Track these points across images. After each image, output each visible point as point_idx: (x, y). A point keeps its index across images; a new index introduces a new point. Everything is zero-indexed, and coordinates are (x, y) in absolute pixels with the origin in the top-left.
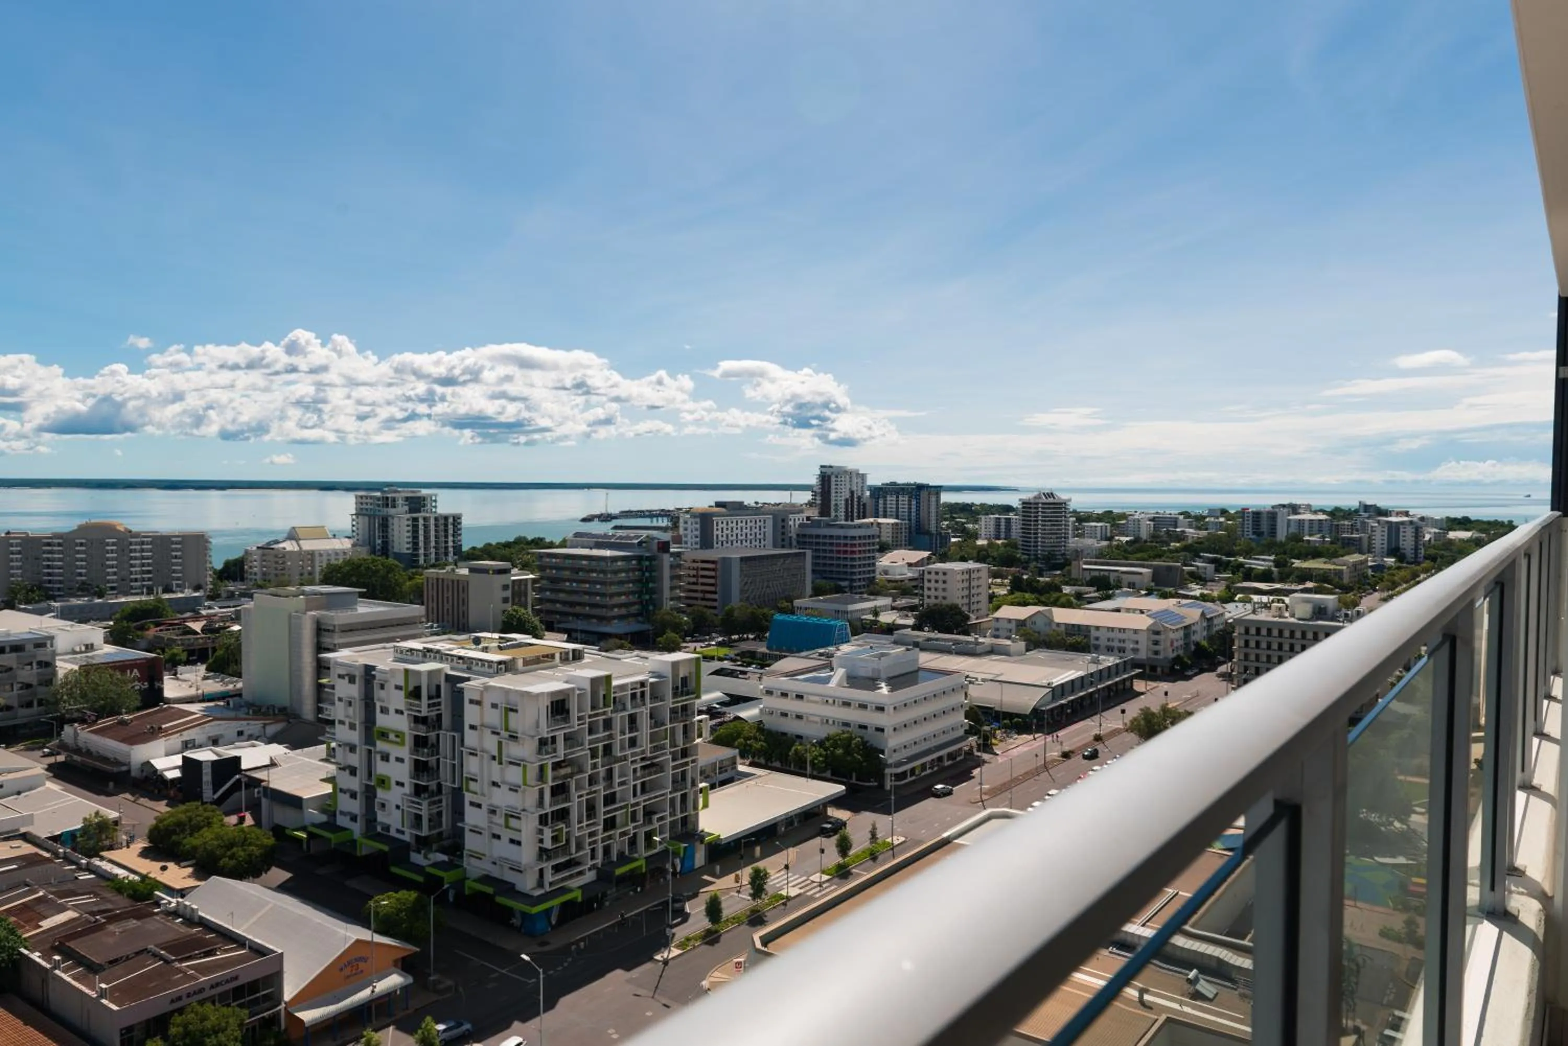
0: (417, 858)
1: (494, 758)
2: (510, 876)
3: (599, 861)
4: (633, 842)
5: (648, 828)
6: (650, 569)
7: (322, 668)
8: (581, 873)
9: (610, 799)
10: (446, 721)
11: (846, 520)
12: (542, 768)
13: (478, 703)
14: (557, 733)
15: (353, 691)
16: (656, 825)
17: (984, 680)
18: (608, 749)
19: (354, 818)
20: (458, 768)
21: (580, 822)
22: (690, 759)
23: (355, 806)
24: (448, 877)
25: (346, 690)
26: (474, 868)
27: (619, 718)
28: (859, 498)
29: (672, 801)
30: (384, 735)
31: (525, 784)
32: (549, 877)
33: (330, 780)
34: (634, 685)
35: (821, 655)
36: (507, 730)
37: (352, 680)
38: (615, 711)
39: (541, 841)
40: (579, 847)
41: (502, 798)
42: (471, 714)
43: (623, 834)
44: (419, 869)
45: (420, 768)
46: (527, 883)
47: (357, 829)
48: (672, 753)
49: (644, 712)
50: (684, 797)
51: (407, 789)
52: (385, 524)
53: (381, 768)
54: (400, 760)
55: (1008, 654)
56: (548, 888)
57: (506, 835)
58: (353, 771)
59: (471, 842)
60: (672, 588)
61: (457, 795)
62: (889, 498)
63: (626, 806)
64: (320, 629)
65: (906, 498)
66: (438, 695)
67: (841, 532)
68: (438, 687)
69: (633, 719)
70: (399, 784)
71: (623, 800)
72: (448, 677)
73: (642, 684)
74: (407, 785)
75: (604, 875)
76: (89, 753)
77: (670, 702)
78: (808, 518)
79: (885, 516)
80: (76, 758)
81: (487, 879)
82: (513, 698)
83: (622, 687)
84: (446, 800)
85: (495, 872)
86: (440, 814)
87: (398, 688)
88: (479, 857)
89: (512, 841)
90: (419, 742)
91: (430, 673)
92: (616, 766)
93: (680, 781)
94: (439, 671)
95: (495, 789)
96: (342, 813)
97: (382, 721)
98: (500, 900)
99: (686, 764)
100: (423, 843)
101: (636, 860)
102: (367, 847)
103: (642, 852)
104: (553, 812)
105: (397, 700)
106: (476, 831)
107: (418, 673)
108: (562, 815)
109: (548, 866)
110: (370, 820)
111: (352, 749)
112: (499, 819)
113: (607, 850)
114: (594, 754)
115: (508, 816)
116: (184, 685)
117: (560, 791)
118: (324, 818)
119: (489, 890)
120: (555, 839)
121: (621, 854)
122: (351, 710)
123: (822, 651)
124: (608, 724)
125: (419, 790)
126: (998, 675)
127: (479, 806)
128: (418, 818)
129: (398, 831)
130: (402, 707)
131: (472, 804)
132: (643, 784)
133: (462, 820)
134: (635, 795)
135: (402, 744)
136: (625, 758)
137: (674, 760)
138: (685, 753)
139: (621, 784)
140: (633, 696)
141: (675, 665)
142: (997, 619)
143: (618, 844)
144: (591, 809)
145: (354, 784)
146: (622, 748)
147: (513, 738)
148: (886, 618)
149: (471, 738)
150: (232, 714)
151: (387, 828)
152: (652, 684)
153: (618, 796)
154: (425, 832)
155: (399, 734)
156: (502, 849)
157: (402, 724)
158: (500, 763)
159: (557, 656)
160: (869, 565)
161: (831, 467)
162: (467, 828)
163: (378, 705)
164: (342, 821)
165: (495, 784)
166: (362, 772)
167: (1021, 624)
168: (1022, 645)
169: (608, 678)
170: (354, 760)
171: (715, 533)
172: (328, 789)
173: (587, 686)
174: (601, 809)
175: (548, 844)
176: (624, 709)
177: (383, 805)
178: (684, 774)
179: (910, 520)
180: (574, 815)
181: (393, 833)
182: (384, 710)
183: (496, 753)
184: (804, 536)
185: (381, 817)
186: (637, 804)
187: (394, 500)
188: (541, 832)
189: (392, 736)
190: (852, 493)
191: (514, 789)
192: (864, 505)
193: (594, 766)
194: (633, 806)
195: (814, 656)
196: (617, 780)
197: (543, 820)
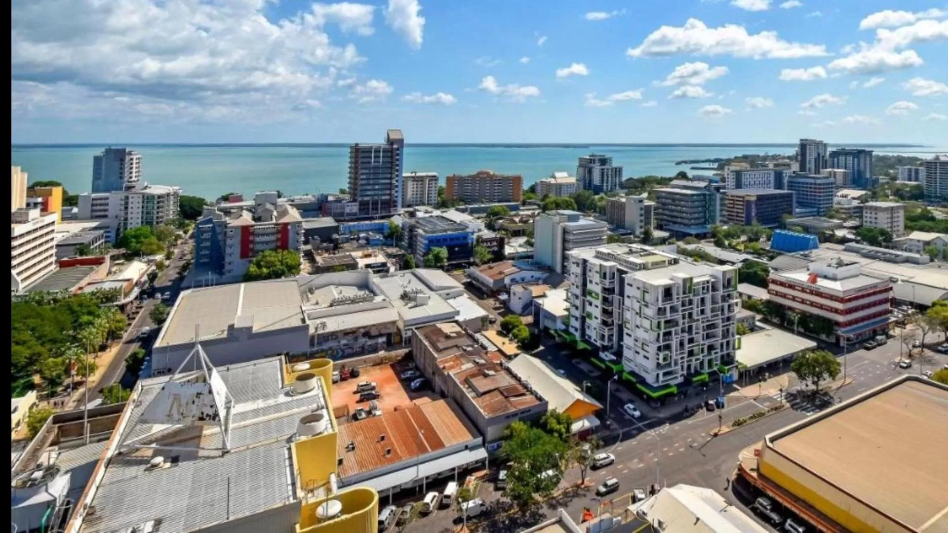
0: (602, 355)
1: (637, 313)
2: (643, 374)
3: (685, 372)
4: (702, 363)
5: (710, 357)
6: (710, 200)
7: (565, 258)
8: (676, 378)
9: (691, 341)
10: (617, 290)
11: (815, 173)
12: (659, 323)
13: (631, 285)
14: (666, 306)
15: (578, 270)
16: (713, 356)
17: (903, 281)
18: (690, 315)
19: (576, 330)
20: (621, 316)
21: (676, 351)
22: (731, 322)
23: (577, 324)
24: (615, 368)
25: (575, 270)
26: (627, 366)
27: (696, 299)
28: (823, 157)
29: (722, 345)
30: (590, 293)
31: (651, 329)
32: (661, 378)
33: (567, 310)
34: (703, 283)
35: (802, 255)
36: (644, 301)
37: (578, 265)
38: (694, 295)
39: (658, 359)
40: (676, 364)
41: (641, 334)
42: (628, 291)
43: (697, 360)
44: (602, 361)
45: (605, 312)
46: (650, 379)
47: (577, 335)
48: (722, 319)
49: (708, 297)
50: (728, 343)
51: (599, 321)
52: (590, 172)
53: (589, 309)
54: (597, 307)
55: (918, 264)
56: (661, 384)
57: (642, 353)
58: (577, 308)
59: (627, 353)
60: (721, 210)
61: (621, 329)
62: (840, 158)
63: (699, 345)
64: (565, 232)
65: (851, 158)
66: (613, 278)
67: (812, 181)
68: (614, 274)
69: (703, 300)
70: (596, 318)
71: (697, 342)
72: (619, 270)
73: (708, 282)
74: (599, 319)
75: (688, 380)
76: (478, 280)
77: (721, 292)
78: (794, 172)
79: (838, 168)
80: (474, 282)
81: (632, 373)
82: (647, 286)
83: (698, 284)
84: (615, 329)
85: (637, 370)
86: (612, 335)
87: (597, 272)
88: (630, 360)
89: (645, 357)
90: (605, 300)
91: (611, 267)
92: (694, 324)
93: (726, 334)
94: (614, 266)
95: (637, 329)
96: (572, 327)
97: (590, 286)
98: (639, 386)
99: (729, 325)
100: (605, 348)
101: (702, 374)
102: (581, 346)
103: (706, 370)
104: (664, 345)
105: (596, 278)
106: (629, 348)
107: (605, 267)
108: (668, 347)
109: (661, 373)
110: (583, 333)
111: (577, 297)
112: (639, 345)
113: (689, 367)
114: (684, 318)
115: (643, 344)
116: (513, 249)
117: (668, 334)
118: (563, 327)
119: (634, 380)
120: (665, 359)
121: (696, 371)
122: (577, 279)
123: (802, 253)
124: (691, 302)
125: (605, 323)
126: (911, 278)
127: (630, 336)
128: (603, 336)
129: (595, 340)
130: (598, 281)
131: (627, 334)
132: (707, 334)
133: (622, 340)
134: (703, 339)
135: (598, 299)
136: (698, 320)
137: (723, 322)
138: (729, 319)
139: (697, 333)
140: (703, 288)
141: (724, 273)
142: (911, 240)
143: (694, 363)
144: (682, 344)
145: (577, 313)
146: (698, 315)
147: (646, 306)
148: (840, 233)
149: (627, 302)
150: (529, 268)
151: (590, 337)
152: (712, 282)
153: (695, 339)
154: (606, 343)
155: (597, 294)
156: (640, 359)
157: (598, 289)
158: (640, 316)
159: (667, 262)
160: (829, 200)
161: (806, 140)
162: (625, 346)
163: (588, 279)
164: (572, 330)
165: (637, 326)
166: (580, 308)
167: (927, 243)
168: (926, 257)
169: (691, 279)
170: (578, 303)
171: (743, 180)
172: (566, 313)
173: (681, 282)
174: (687, 346)
175: (661, 361)
176: (698, 295)
177: (589, 327)
178: (728, 330)
179: (853, 170)
180: (674, 348)
181: (592, 340)
182: (591, 282)
183: (638, 311)
184: (792, 182)
185: (588, 332)
186: (704, 344)
187: (594, 160)
188: (658, 354)
189: (593, 295)
190: (819, 155)
191: (646, 331)
192: (826, 161)
193: (684, 323)
194: (702, 345)
195: (798, 256)
196: (694, 331)
197: (659, 349)
